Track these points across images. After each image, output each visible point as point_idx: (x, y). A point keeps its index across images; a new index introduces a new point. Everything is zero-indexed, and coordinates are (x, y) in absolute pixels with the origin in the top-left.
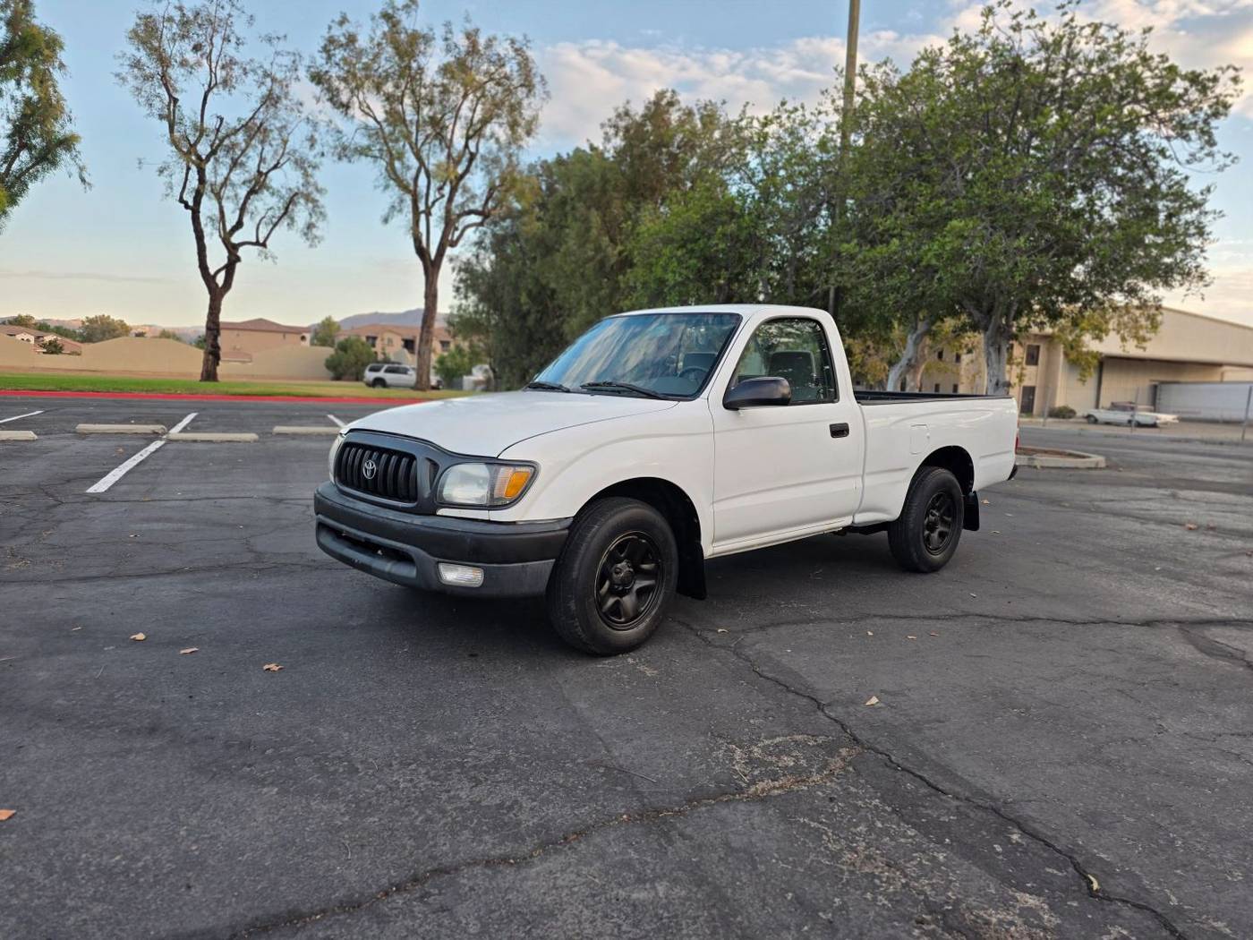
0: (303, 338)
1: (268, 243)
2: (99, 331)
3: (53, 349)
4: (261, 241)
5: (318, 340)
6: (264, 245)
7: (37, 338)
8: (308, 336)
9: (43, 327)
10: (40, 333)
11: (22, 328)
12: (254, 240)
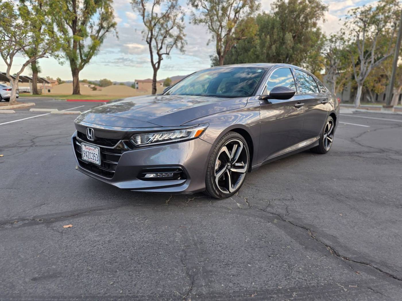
0: (161, 84)
1: (170, 53)
2: (104, 83)
3: (94, 89)
4: (168, 53)
5: (165, 85)
6: (168, 54)
7: (89, 86)
8: (162, 83)
9: (90, 83)
10: (90, 85)
11: (85, 83)
12: (166, 53)
